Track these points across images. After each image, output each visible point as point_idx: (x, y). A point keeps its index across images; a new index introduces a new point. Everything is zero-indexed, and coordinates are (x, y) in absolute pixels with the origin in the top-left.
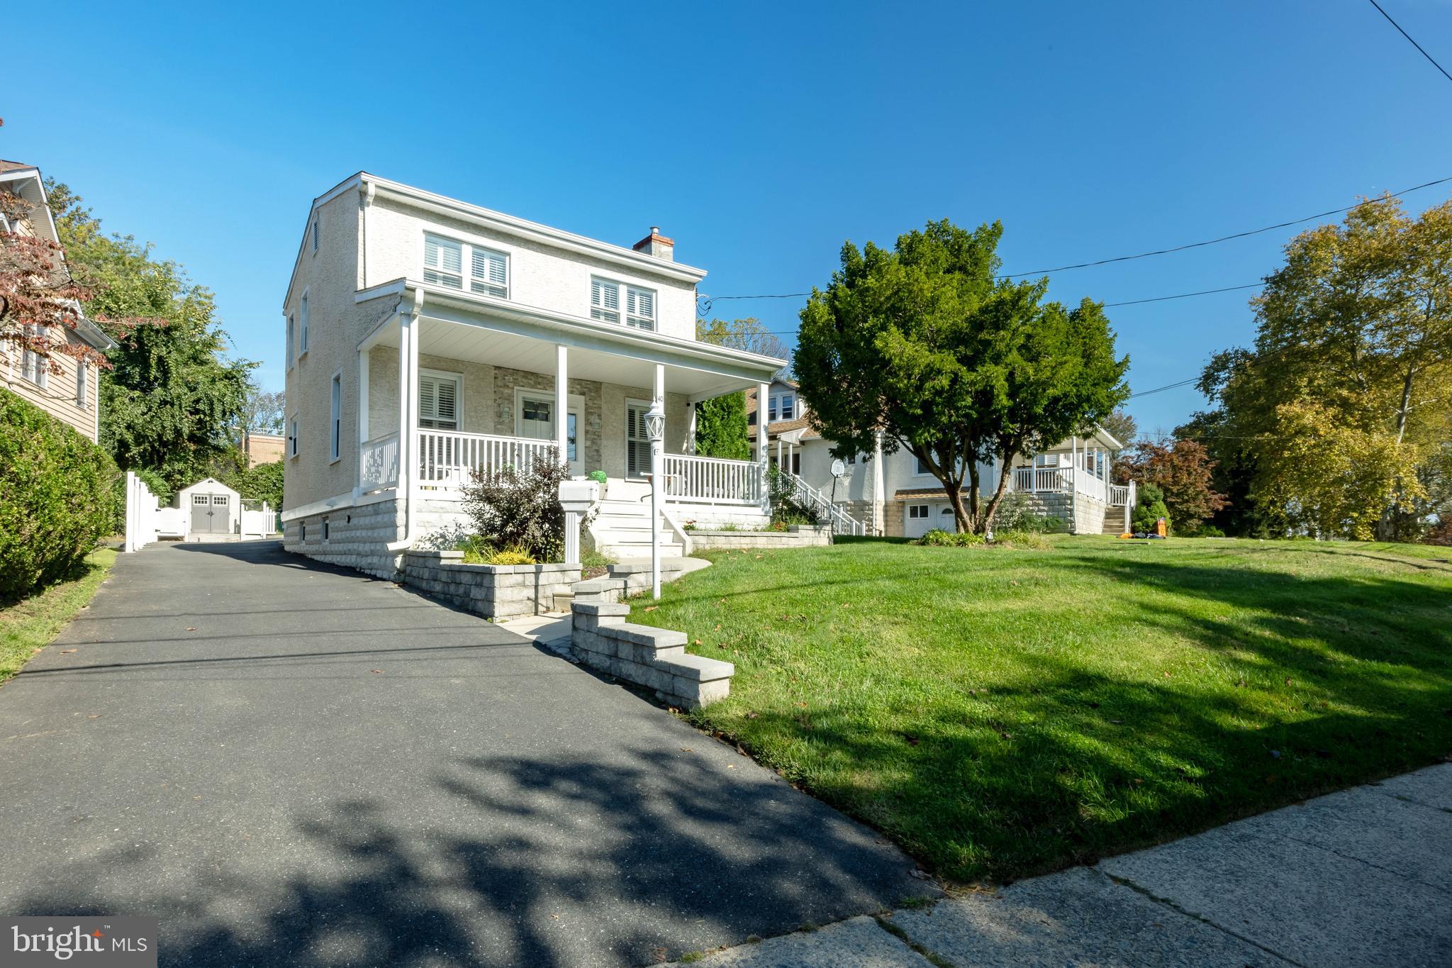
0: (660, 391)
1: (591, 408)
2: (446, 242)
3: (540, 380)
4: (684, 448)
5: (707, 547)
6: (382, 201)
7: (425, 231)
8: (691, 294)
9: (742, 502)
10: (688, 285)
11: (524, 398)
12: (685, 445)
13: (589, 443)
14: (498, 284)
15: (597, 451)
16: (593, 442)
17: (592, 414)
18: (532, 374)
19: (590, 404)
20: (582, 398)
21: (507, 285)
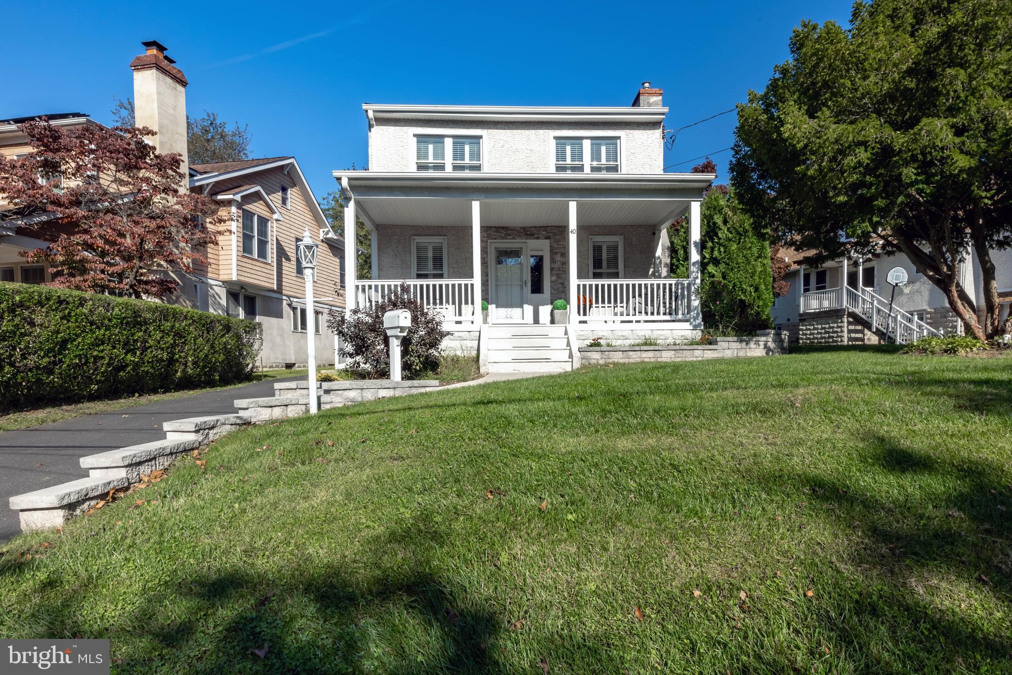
0: (573, 225)
1: (556, 249)
2: (433, 139)
3: (510, 232)
4: (650, 273)
5: (601, 362)
6: (383, 121)
7: (415, 135)
8: (657, 134)
9: (668, 317)
10: (653, 125)
11: (496, 248)
12: (652, 270)
13: (554, 278)
14: (475, 162)
15: (562, 284)
16: (558, 276)
17: (556, 253)
18: (503, 228)
19: (555, 245)
20: (548, 241)
21: (481, 162)
